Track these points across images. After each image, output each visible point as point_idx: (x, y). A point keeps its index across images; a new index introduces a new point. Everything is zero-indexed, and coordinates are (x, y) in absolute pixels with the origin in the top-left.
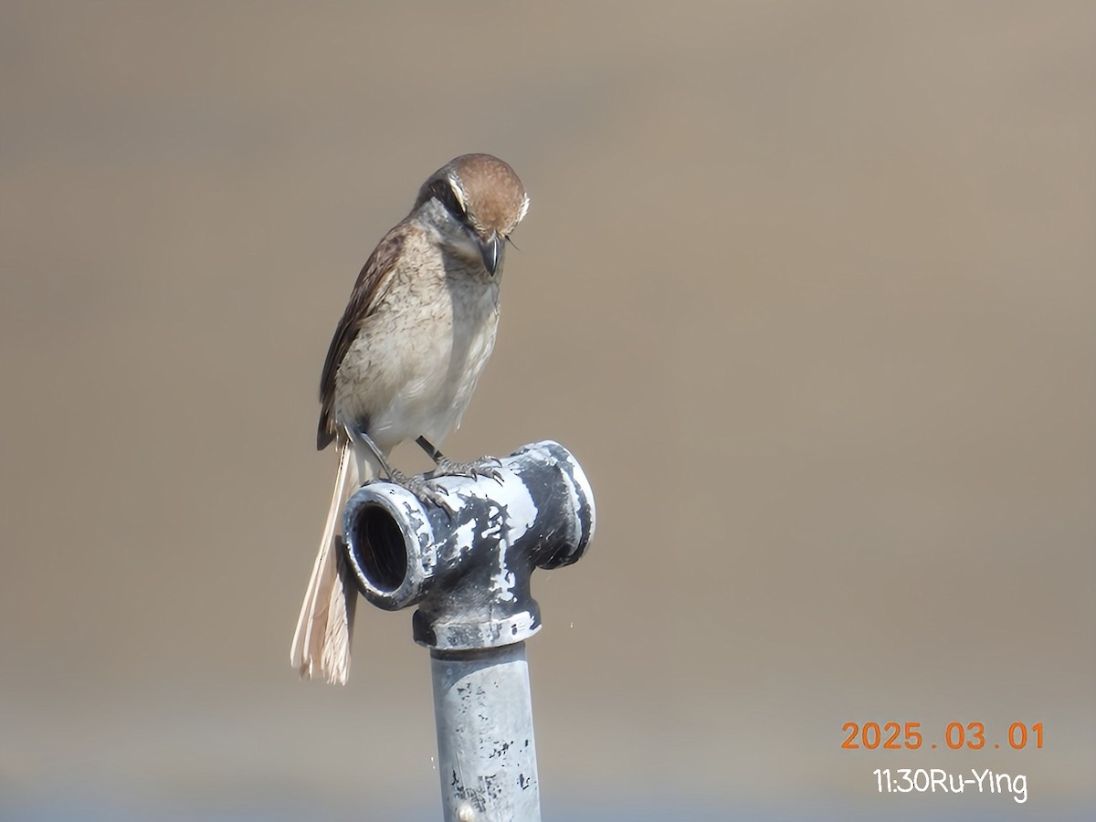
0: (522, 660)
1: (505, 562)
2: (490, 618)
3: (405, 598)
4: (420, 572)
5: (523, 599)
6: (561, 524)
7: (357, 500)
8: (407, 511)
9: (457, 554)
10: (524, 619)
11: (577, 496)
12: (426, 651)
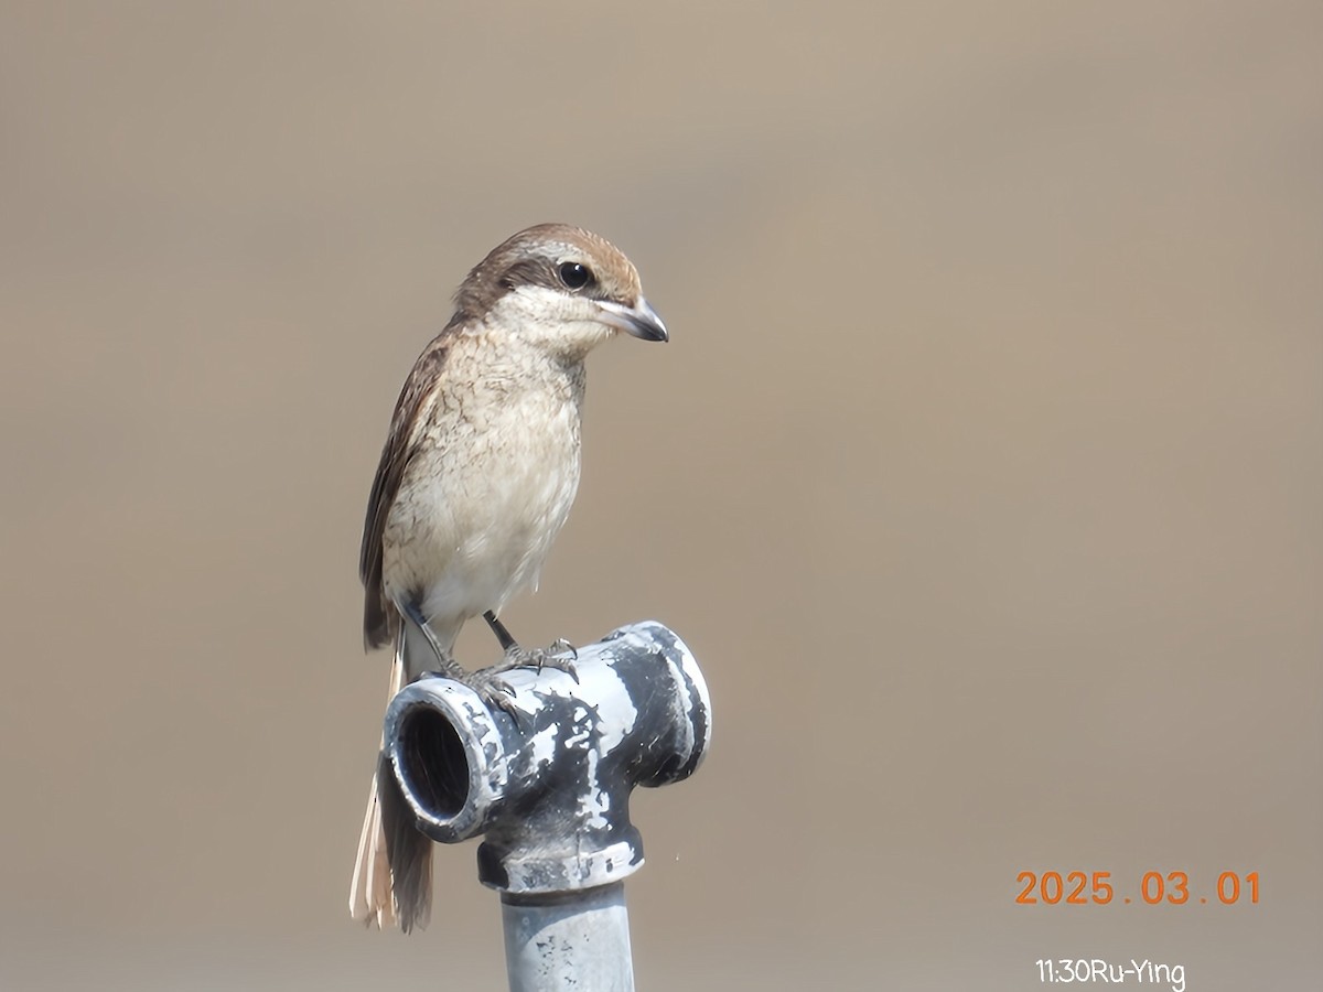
0: (619, 904)
1: (596, 778)
2: (577, 850)
3: (467, 827)
4: (486, 793)
5: (620, 826)
6: (667, 728)
7: (403, 700)
8: (468, 713)
9: (534, 769)
10: (621, 851)
11: (688, 693)
12: (494, 895)
